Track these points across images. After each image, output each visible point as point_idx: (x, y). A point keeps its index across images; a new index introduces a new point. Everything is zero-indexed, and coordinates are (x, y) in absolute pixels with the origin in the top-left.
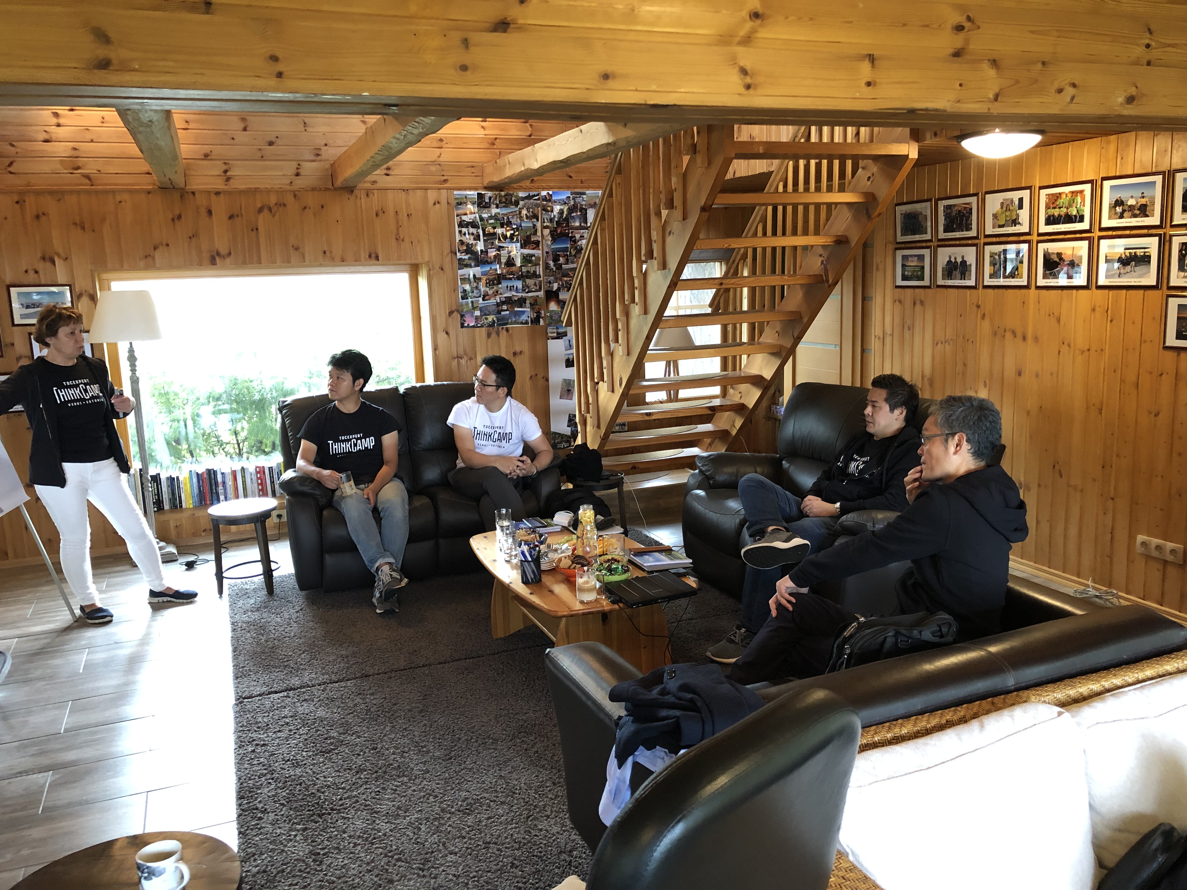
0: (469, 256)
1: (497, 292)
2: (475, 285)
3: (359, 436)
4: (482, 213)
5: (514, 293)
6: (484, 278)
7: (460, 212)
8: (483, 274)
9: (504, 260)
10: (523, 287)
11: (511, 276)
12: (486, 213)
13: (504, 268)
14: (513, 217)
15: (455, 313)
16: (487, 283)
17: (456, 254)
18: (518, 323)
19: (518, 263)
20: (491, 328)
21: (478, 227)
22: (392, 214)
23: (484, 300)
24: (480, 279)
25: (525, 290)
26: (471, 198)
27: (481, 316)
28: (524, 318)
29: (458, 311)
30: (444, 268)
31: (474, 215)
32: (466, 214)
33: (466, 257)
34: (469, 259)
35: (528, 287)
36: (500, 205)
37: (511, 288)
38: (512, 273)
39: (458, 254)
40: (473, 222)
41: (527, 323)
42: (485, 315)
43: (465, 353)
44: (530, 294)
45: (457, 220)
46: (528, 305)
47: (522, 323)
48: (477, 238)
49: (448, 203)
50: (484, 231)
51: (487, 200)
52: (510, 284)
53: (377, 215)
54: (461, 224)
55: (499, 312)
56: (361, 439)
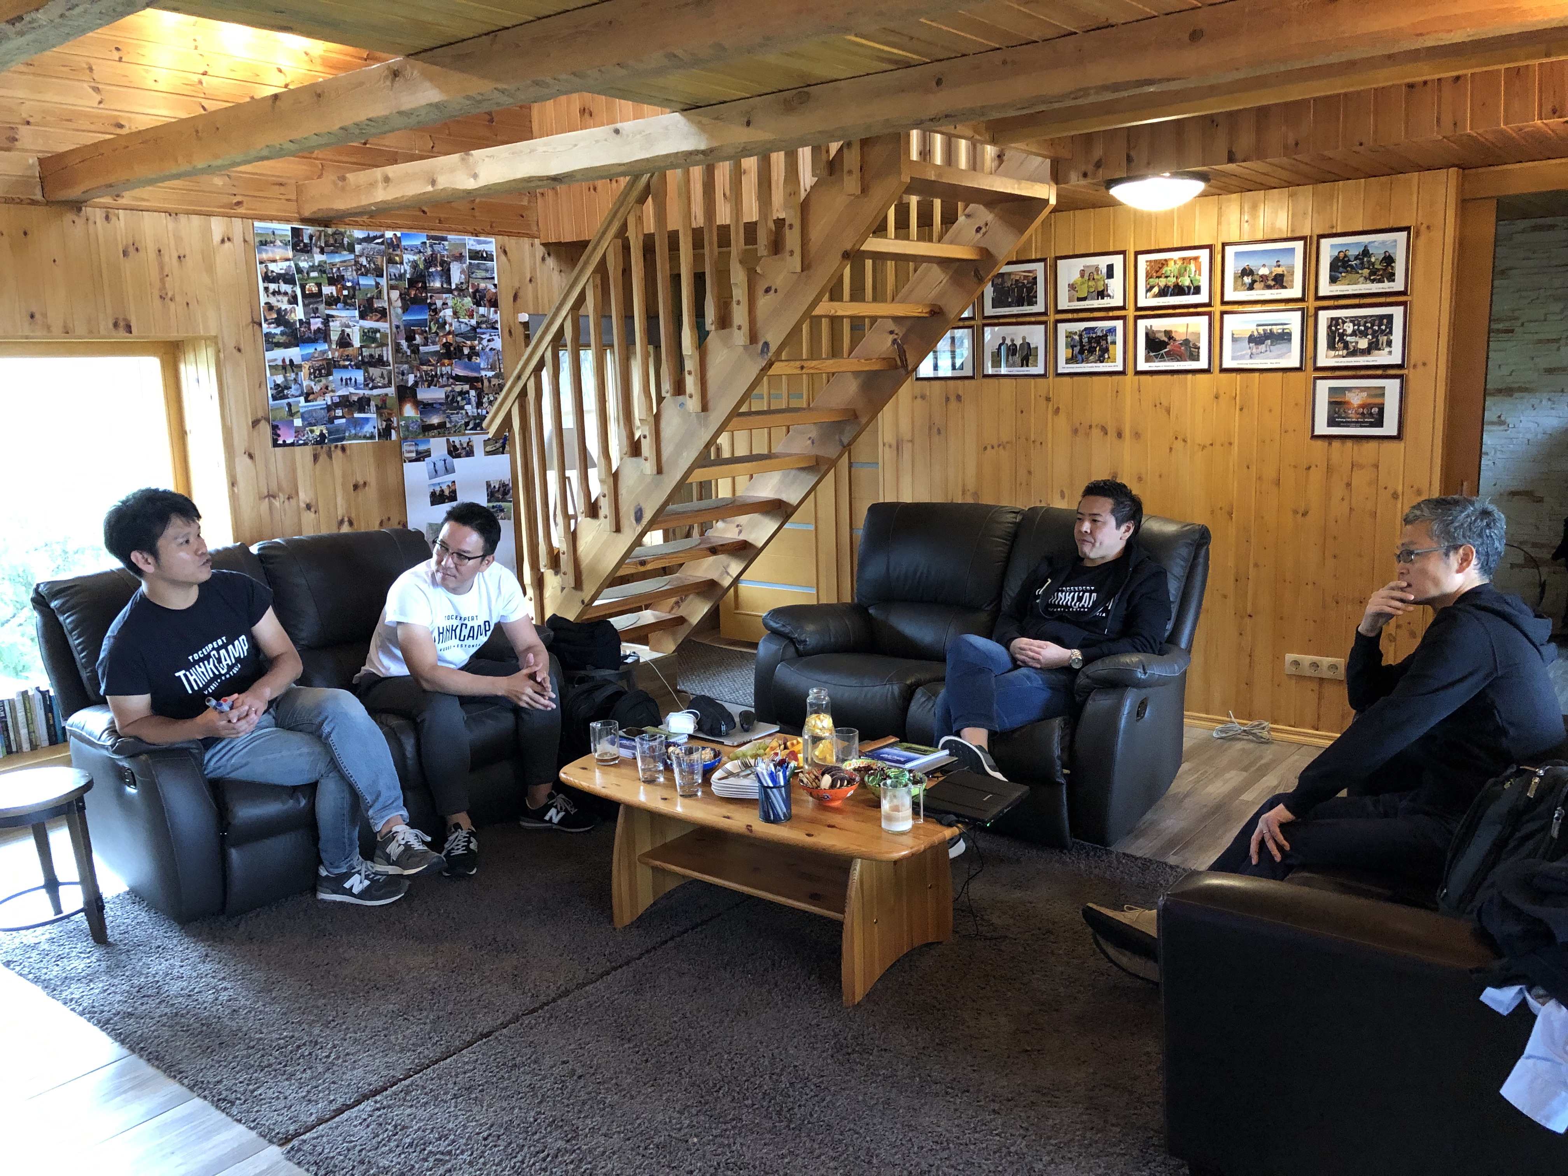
0: (282, 328)
1: (327, 388)
2: (293, 376)
3: (219, 643)
4: (299, 259)
5: (352, 390)
6: (306, 366)
7: (264, 256)
8: (305, 358)
10: (365, 380)
11: (347, 363)
12: (305, 260)
13: (336, 350)
14: (346, 270)
15: (263, 422)
16: (310, 374)
17: (260, 325)
18: (360, 438)
20: (319, 446)
21: (294, 284)
22: (152, 255)
23: (307, 401)
24: (300, 367)
25: (368, 385)
26: (280, 236)
27: (304, 427)
28: (368, 429)
29: (268, 420)
30: (242, 347)
31: (287, 263)
32: (274, 261)
33: (278, 331)
34: (282, 333)
35: (373, 381)
36: (326, 249)
37: (347, 382)
39: (264, 325)
40: (286, 274)
41: (372, 437)
42: (310, 425)
43: (280, 488)
44: (376, 392)
45: (260, 268)
46: (373, 408)
47: (365, 437)
48: (293, 300)
49: (245, 241)
50: (303, 288)
51: (306, 241)
52: (345, 375)
54: (267, 278)
55: (331, 420)
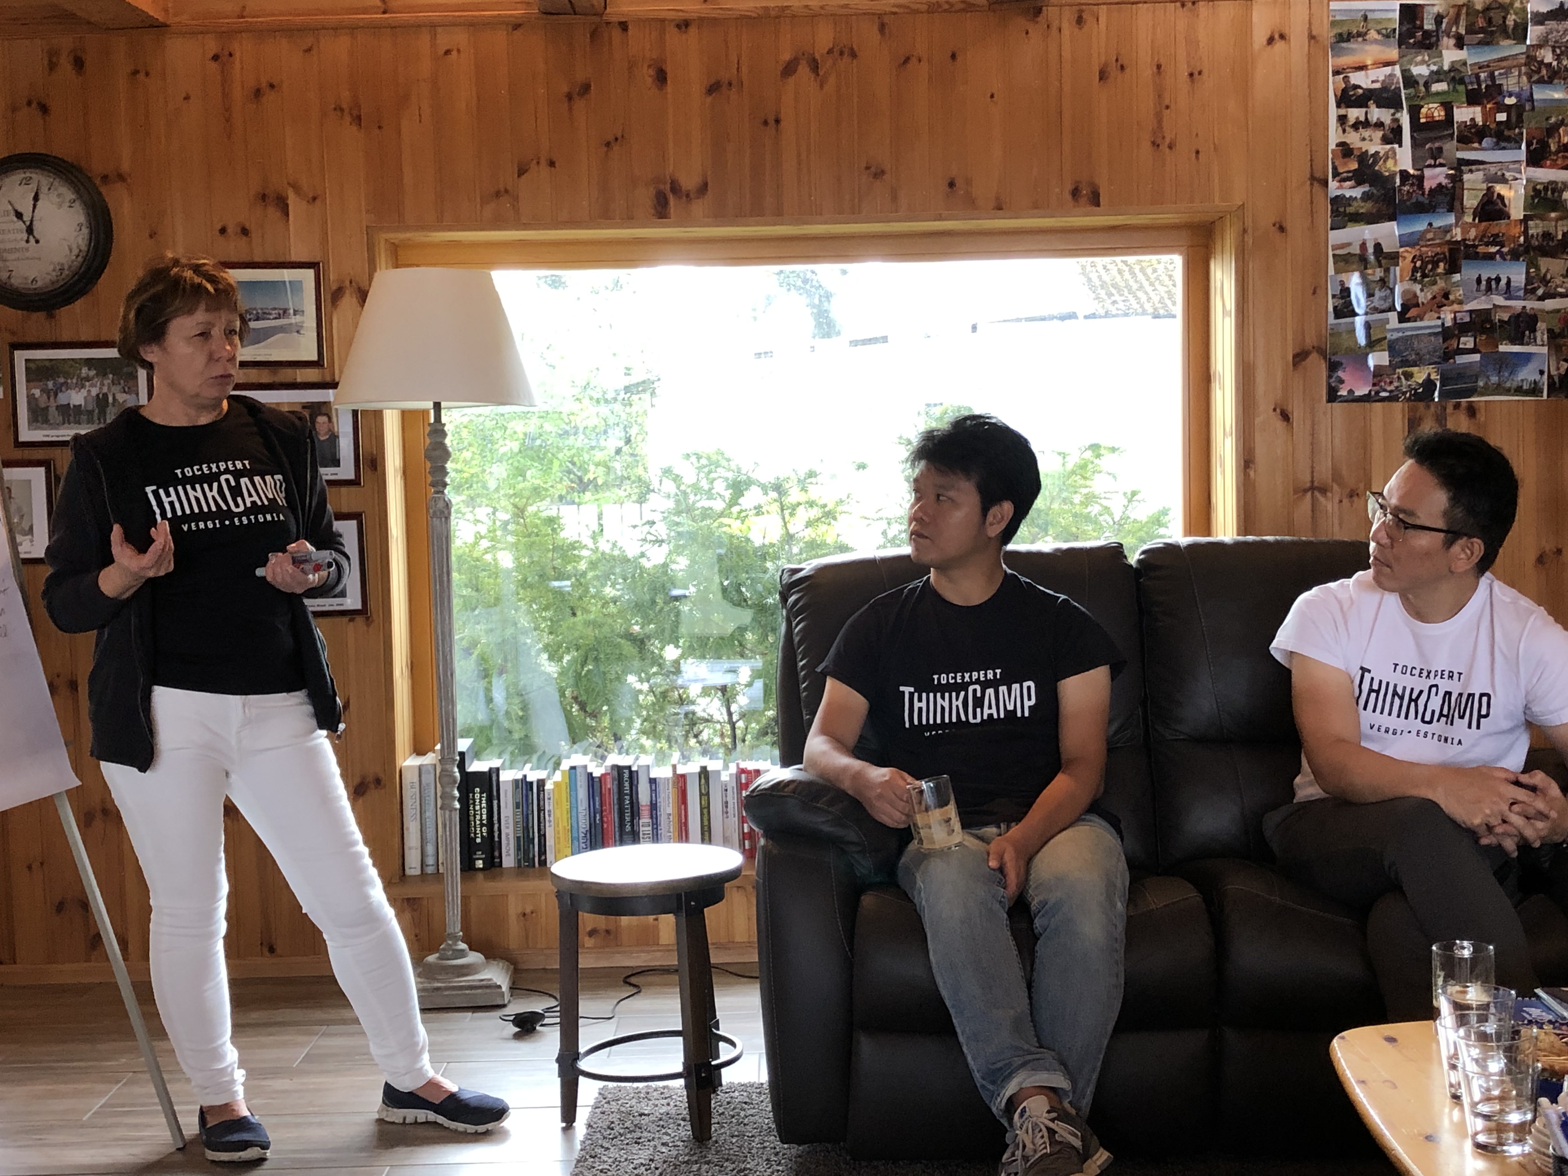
0: (1365, 188)
1: (1446, 296)
2: (1379, 273)
3: (990, 675)
4: (1410, 62)
5: (1500, 300)
6: (1408, 254)
7: (1345, 60)
8: (1405, 241)
9: (1471, 201)
10: (1529, 280)
11: (1493, 249)
12: (1423, 62)
13: (1472, 225)
14: (1506, 74)
15: (1314, 357)
16: (1415, 270)
17: (1325, 183)
18: (1507, 392)
19: (1517, 211)
21: (1398, 106)
22: (1147, 72)
24: (1394, 258)
25: (1533, 291)
27: (1393, 366)
28: (1527, 375)
29: (1322, 352)
30: (1288, 225)
31: (1388, 70)
32: (1362, 68)
33: (1357, 193)
34: (1366, 197)
35: (1545, 281)
36: (1468, 39)
37: (1490, 286)
38: (1496, 240)
39: (1333, 184)
40: (1384, 89)
41: (1535, 390)
42: (1405, 363)
43: (1337, 476)
44: (1550, 304)
45: (1334, 85)
46: (1542, 335)
47: (1519, 391)
48: (1394, 136)
49: (1312, 37)
50: (1414, 112)
51: (1429, 25)
52: (1487, 272)
53: (1103, 76)
54: (1348, 98)
55: (1448, 355)
56: (994, 684)
